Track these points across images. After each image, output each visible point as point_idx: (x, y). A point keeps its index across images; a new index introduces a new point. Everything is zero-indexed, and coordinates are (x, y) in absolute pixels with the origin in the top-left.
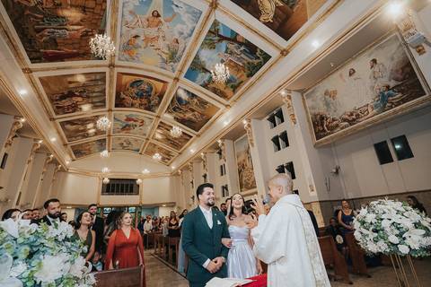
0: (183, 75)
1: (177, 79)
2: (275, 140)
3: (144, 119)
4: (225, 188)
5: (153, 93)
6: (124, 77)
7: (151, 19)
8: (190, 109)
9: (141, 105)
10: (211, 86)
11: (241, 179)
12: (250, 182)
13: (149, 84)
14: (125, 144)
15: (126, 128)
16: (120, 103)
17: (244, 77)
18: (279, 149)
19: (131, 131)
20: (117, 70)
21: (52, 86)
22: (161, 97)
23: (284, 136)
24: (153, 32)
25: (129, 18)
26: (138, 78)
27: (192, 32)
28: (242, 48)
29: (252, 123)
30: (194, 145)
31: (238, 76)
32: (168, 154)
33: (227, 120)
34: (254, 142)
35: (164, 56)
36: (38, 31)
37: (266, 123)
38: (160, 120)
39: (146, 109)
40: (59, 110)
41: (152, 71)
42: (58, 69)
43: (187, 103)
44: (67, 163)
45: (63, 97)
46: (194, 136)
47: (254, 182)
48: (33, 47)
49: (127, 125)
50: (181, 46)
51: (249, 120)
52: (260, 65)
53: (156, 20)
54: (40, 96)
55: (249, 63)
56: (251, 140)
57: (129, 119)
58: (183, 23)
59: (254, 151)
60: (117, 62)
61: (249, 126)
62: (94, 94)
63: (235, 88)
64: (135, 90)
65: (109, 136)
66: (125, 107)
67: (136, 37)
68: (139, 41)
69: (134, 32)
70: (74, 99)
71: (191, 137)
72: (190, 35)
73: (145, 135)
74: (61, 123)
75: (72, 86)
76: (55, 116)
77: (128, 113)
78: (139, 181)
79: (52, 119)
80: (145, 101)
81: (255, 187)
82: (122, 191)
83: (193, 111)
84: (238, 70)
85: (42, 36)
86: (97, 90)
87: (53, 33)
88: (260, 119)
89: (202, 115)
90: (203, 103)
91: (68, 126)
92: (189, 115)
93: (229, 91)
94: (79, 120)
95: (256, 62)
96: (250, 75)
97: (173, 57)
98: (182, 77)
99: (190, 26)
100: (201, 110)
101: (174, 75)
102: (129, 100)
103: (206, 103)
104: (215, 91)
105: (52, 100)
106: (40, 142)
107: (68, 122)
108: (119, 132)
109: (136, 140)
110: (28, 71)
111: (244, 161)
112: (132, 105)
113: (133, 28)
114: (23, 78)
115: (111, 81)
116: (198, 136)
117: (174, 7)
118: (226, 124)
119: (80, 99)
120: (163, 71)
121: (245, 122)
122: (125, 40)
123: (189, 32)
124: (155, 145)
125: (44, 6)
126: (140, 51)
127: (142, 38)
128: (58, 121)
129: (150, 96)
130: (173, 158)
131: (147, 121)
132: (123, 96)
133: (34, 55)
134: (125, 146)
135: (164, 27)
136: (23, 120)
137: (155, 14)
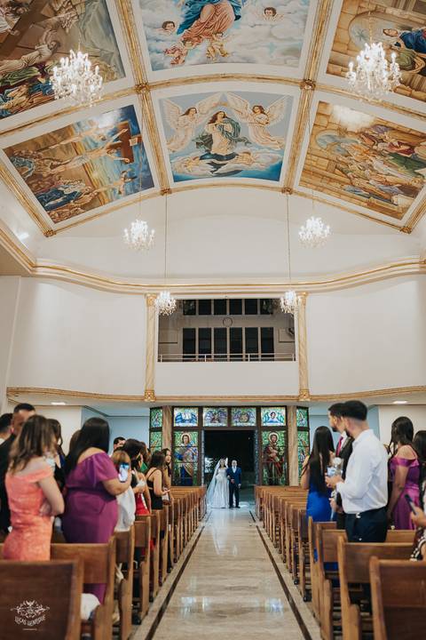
44: (22, 237)
65: (142, 87)
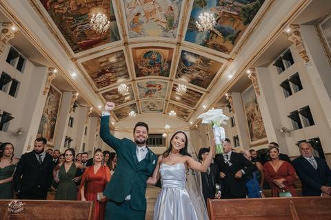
0: (183, 39)
1: (179, 44)
2: (285, 85)
3: (161, 84)
4: (236, 138)
5: (162, 60)
6: (137, 51)
8: (196, 69)
9: (155, 72)
10: (210, 43)
11: (251, 129)
12: (261, 131)
13: (158, 53)
14: (151, 107)
15: (148, 93)
16: (139, 73)
17: (242, 26)
18: (291, 94)
19: (153, 95)
20: (131, 47)
21: (91, 68)
22: (169, 62)
23: (296, 79)
24: (149, 6)
26: (148, 50)
29: (256, 72)
30: (205, 101)
31: (235, 26)
32: (185, 111)
33: (231, 73)
34: (261, 90)
35: (164, 26)
36: (73, 29)
37: (273, 69)
38: (173, 83)
39: (160, 75)
40: (99, 84)
41: (158, 41)
42: (91, 54)
43: (193, 63)
44: (113, 123)
45: (99, 75)
46: (204, 93)
47: (264, 131)
48: (72, 42)
49: (149, 91)
50: (176, 12)
51: (253, 69)
52: (257, 8)
54: (85, 76)
55: (244, 9)
56: (257, 89)
57: (149, 86)
59: (261, 100)
60: (129, 40)
61: (253, 75)
62: (119, 69)
63: (234, 40)
64: (148, 61)
65: (138, 100)
66: (144, 76)
67: (138, 14)
68: (141, 18)
69: (136, 11)
70: (106, 75)
71: (202, 94)
73: (164, 97)
74: (103, 94)
75: (102, 65)
76: (98, 90)
77: (147, 81)
78: (164, 135)
79: (96, 92)
80: (157, 68)
81: (266, 136)
82: (154, 143)
83: (199, 70)
84: (234, 20)
85: (76, 32)
86: (120, 65)
87: (81, 28)
88: (266, 66)
89: (207, 72)
90: (206, 61)
91: (108, 96)
92: (196, 75)
93: (228, 45)
94: (113, 90)
95: (251, 5)
96: (248, 22)
97: (171, 24)
98: (183, 41)
100: (206, 68)
101: (176, 40)
102: (145, 69)
103: (209, 60)
104: (215, 47)
105: (93, 78)
106: (91, 109)
107: (107, 93)
108: (144, 97)
109: (158, 102)
110: (74, 60)
111: (253, 110)
112: (149, 74)
113: (134, 8)
114: (72, 65)
115: (129, 56)
116: (208, 92)
118: (230, 77)
119: (110, 74)
120: (166, 39)
121: (249, 72)
122: (131, 19)
124: (174, 105)
126: (144, 25)
127: (143, 14)
128: (100, 93)
129: (161, 63)
130: (190, 115)
131: (163, 86)
132: (140, 67)
133: (75, 47)
134: (152, 108)
136: (77, 94)
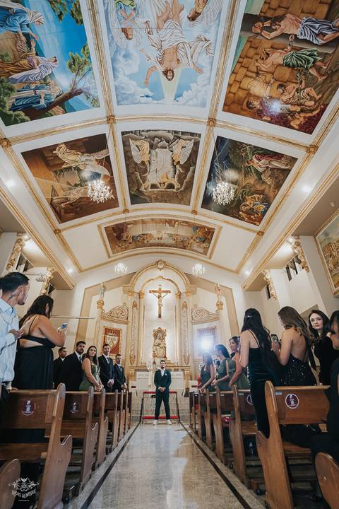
7: (174, 64)
25: (203, 60)
27: (114, 69)
28: (43, 102)
53: (167, 65)
58: (131, 77)
72: (113, 60)
99: (120, 76)
117: (150, 94)
123: (118, 66)
125: (297, 86)
135: (154, 53)
137: (170, 74)
